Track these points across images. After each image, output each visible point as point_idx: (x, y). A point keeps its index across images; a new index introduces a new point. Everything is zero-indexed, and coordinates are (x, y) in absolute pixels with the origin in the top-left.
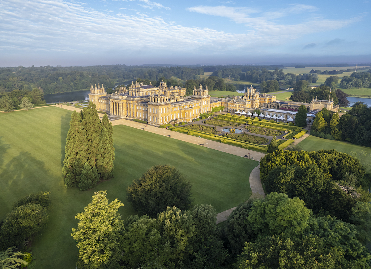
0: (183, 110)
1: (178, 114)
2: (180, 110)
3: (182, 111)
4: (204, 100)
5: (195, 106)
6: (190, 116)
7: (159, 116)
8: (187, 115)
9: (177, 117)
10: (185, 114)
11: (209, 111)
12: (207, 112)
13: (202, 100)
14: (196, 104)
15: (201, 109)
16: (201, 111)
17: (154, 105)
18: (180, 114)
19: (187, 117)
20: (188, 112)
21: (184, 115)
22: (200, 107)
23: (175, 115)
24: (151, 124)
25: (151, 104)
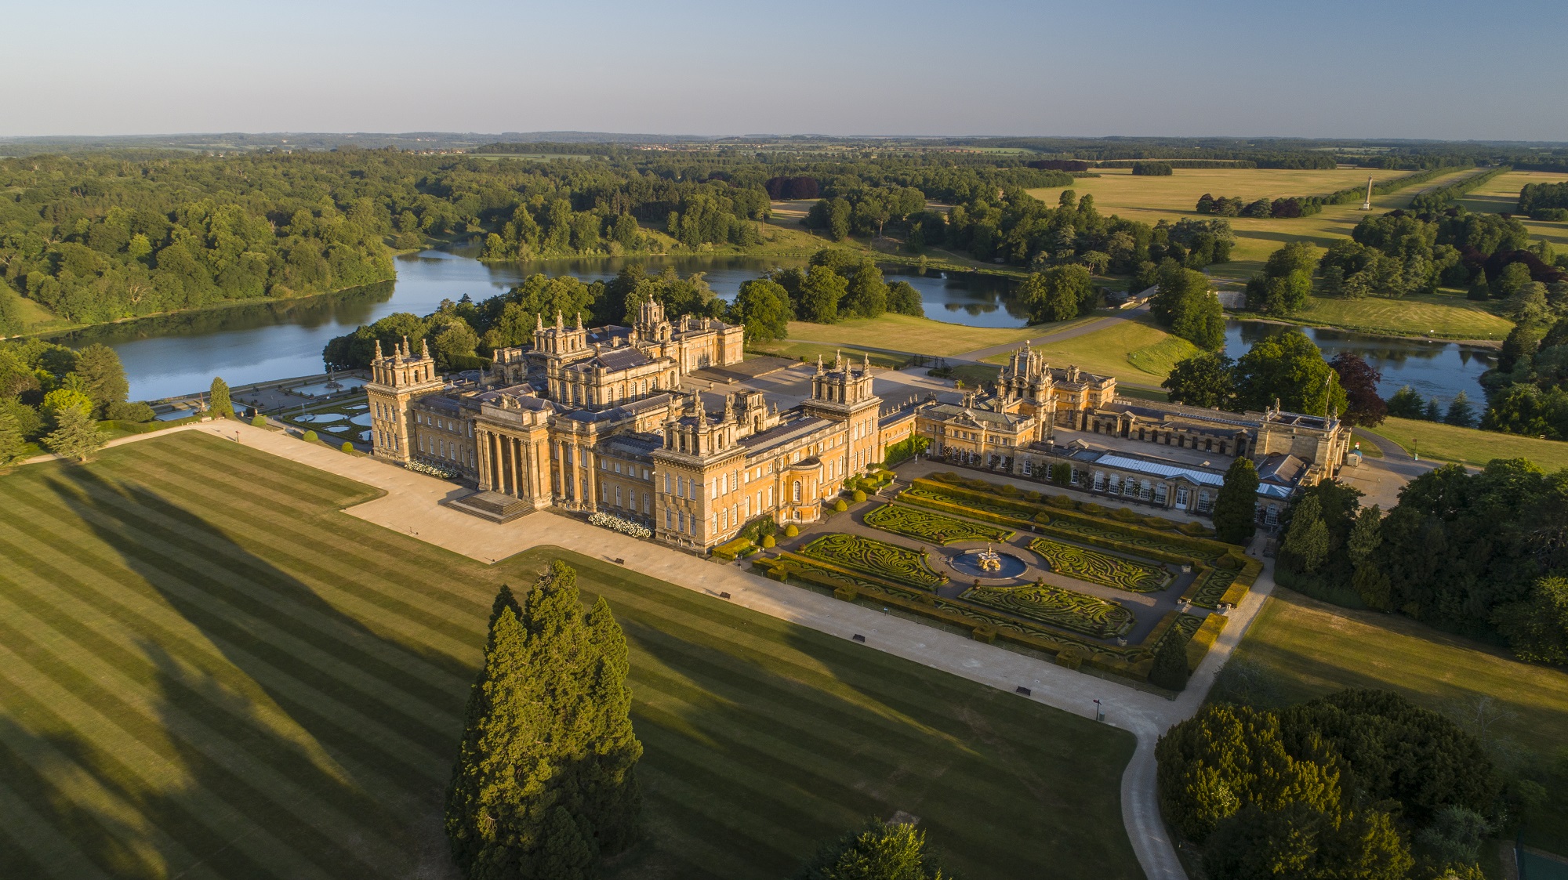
0: (788, 473)
1: (770, 491)
2: (778, 472)
3: (784, 476)
4: (860, 418)
5: (827, 448)
6: (814, 497)
7: (706, 510)
8: (805, 491)
9: (764, 502)
10: (795, 487)
11: (875, 461)
12: (870, 466)
13: (853, 421)
14: (828, 441)
15: (847, 459)
16: (847, 465)
17: (685, 465)
18: (776, 490)
19: (805, 501)
20: (805, 480)
21: (789, 493)
22: (844, 448)
23: (759, 496)
24: (670, 541)
25: (669, 461)
